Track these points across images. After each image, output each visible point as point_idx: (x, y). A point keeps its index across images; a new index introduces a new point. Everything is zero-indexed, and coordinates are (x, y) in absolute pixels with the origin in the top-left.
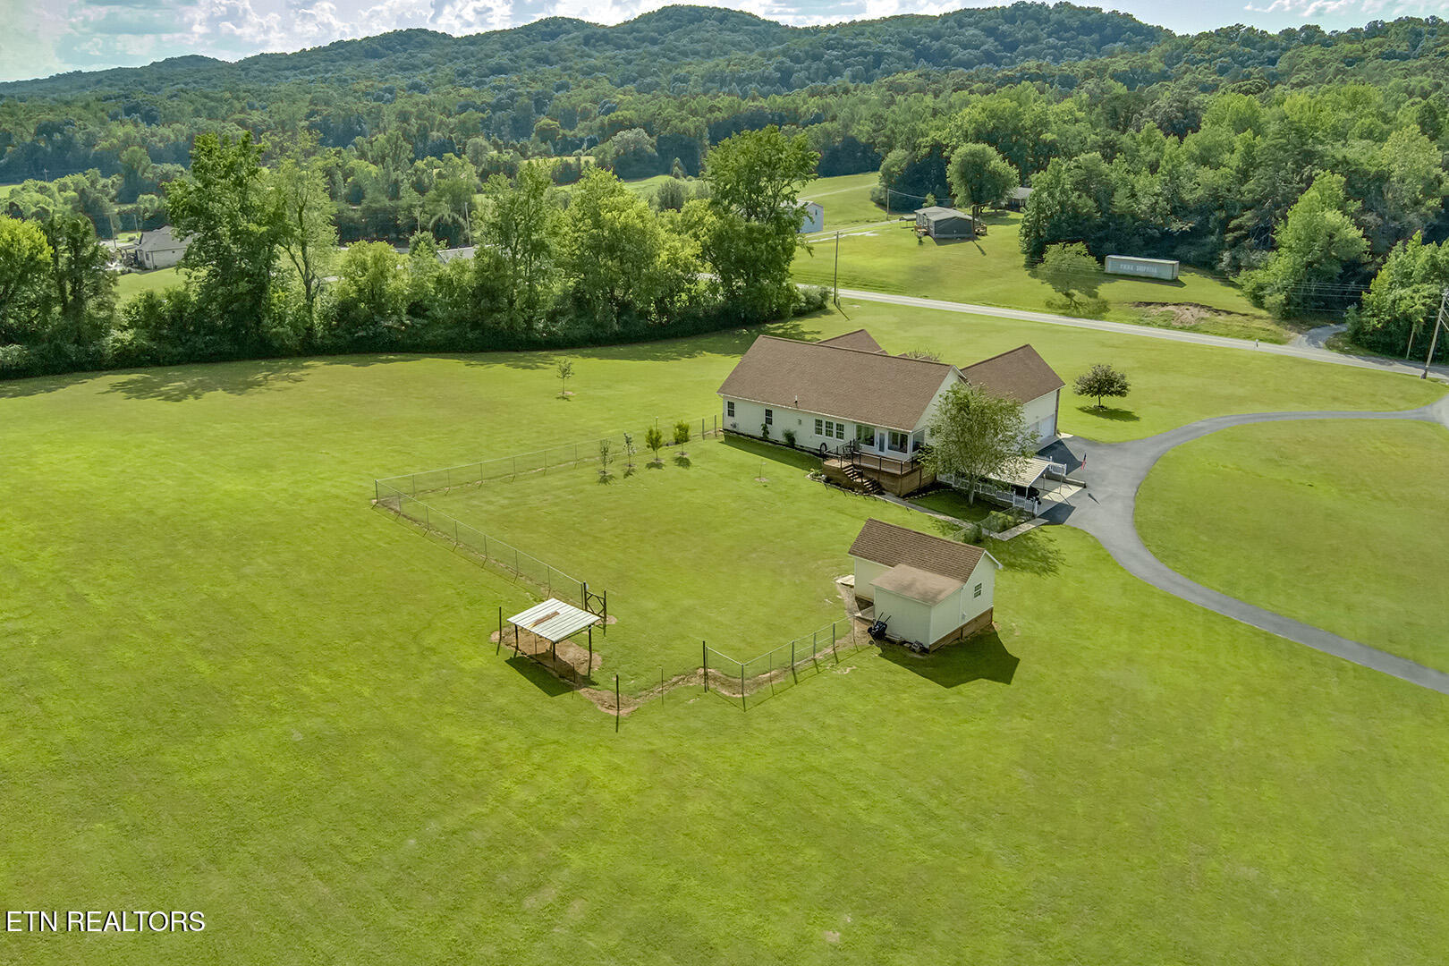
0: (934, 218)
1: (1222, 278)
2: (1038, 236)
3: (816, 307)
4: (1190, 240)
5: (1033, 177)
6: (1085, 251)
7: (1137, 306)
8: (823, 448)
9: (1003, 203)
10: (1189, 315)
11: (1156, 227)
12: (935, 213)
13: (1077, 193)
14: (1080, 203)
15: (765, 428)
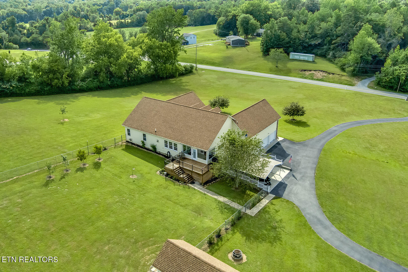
0: (232, 40)
1: (330, 61)
2: (267, 46)
3: (189, 71)
4: (318, 47)
5: (265, 26)
6: (283, 52)
7: (301, 71)
8: (169, 154)
9: (255, 34)
10: (319, 75)
11: (307, 43)
12: (232, 38)
13: (280, 31)
14: (281, 34)
15: (143, 142)
